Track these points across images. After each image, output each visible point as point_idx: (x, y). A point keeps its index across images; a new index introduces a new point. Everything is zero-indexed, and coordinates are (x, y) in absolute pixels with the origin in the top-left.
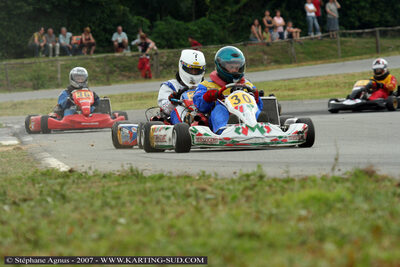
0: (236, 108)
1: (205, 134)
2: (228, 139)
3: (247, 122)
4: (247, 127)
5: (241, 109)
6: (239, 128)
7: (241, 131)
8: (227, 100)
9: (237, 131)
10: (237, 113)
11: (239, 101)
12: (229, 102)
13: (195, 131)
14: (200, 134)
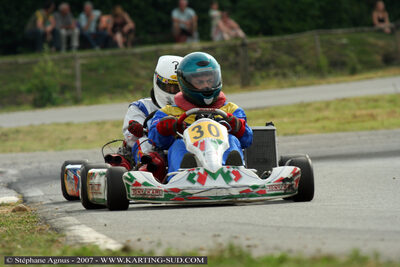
0: (196, 144)
1: (145, 184)
2: (176, 190)
3: (206, 166)
4: (206, 172)
5: (203, 146)
6: (194, 174)
7: (196, 178)
8: (186, 131)
9: (190, 178)
10: (196, 151)
11: (202, 133)
12: (188, 136)
13: (132, 179)
14: (137, 184)
